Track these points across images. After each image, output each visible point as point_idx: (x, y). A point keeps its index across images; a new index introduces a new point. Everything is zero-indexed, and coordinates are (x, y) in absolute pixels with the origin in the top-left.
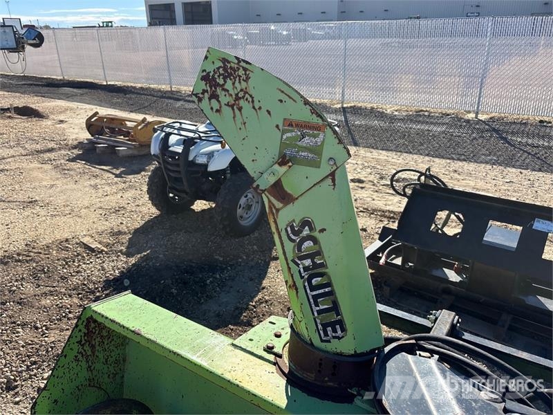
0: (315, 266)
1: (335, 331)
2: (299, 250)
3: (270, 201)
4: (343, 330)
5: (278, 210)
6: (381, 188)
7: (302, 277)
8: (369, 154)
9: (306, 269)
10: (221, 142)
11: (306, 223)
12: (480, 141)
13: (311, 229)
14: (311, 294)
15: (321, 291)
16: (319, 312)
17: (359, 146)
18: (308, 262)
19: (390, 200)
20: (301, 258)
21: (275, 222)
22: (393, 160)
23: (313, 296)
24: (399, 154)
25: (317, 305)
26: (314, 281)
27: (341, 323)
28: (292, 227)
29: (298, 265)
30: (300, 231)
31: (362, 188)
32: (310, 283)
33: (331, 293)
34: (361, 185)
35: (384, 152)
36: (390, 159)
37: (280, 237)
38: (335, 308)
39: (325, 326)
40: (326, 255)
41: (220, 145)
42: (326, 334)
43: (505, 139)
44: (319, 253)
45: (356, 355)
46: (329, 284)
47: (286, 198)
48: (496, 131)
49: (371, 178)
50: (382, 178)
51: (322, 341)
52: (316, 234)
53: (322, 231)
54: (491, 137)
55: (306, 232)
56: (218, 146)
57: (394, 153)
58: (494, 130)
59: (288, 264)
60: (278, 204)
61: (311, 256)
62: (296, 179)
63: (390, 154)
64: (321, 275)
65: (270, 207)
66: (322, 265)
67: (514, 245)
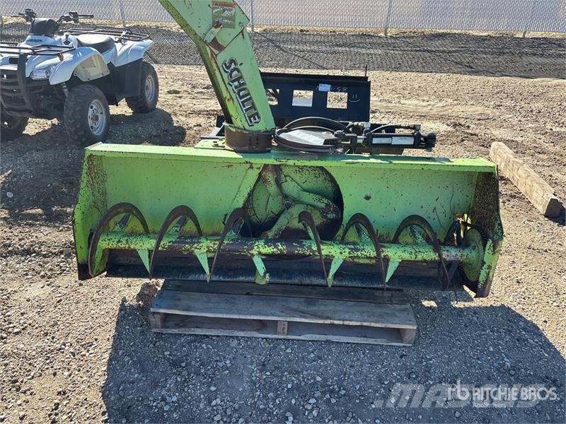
0: (241, 84)
1: (255, 119)
2: (231, 77)
3: (211, 50)
4: (259, 118)
5: (216, 55)
6: (196, 95)
7: (235, 92)
8: (172, 70)
9: (236, 87)
10: (58, 55)
11: (232, 61)
12: (261, 50)
13: (235, 64)
14: (240, 101)
15: (245, 98)
16: (246, 110)
17: (160, 64)
18: (236, 83)
19: (209, 103)
20: (233, 82)
21: (216, 62)
22: (196, 73)
23: (242, 102)
24: (199, 67)
25: (244, 107)
26: (241, 94)
27: (257, 114)
28: (225, 64)
29: (231, 86)
30: (230, 66)
31: (180, 97)
32: (239, 95)
33: (250, 98)
34: (178, 95)
35: (185, 67)
36: (193, 72)
37: (220, 71)
38: (253, 107)
39: (250, 117)
40: (245, 77)
41: (58, 58)
42: (251, 122)
43: (279, 47)
44: (241, 77)
45: (266, 131)
46: (249, 94)
47: (220, 48)
48: (271, 41)
49: (185, 88)
50: (194, 87)
51: (250, 126)
52: (238, 67)
53: (241, 64)
54: (268, 46)
55: (233, 66)
56: (57, 60)
57: (195, 66)
58: (269, 40)
59: (226, 86)
60: (216, 52)
61: (238, 80)
62: (224, 36)
63: (191, 67)
64: (244, 89)
65: (212, 55)
66: (244, 84)
67: (311, 105)
